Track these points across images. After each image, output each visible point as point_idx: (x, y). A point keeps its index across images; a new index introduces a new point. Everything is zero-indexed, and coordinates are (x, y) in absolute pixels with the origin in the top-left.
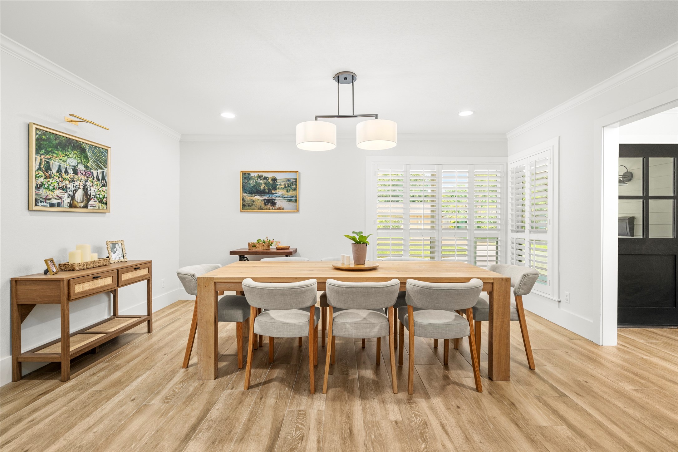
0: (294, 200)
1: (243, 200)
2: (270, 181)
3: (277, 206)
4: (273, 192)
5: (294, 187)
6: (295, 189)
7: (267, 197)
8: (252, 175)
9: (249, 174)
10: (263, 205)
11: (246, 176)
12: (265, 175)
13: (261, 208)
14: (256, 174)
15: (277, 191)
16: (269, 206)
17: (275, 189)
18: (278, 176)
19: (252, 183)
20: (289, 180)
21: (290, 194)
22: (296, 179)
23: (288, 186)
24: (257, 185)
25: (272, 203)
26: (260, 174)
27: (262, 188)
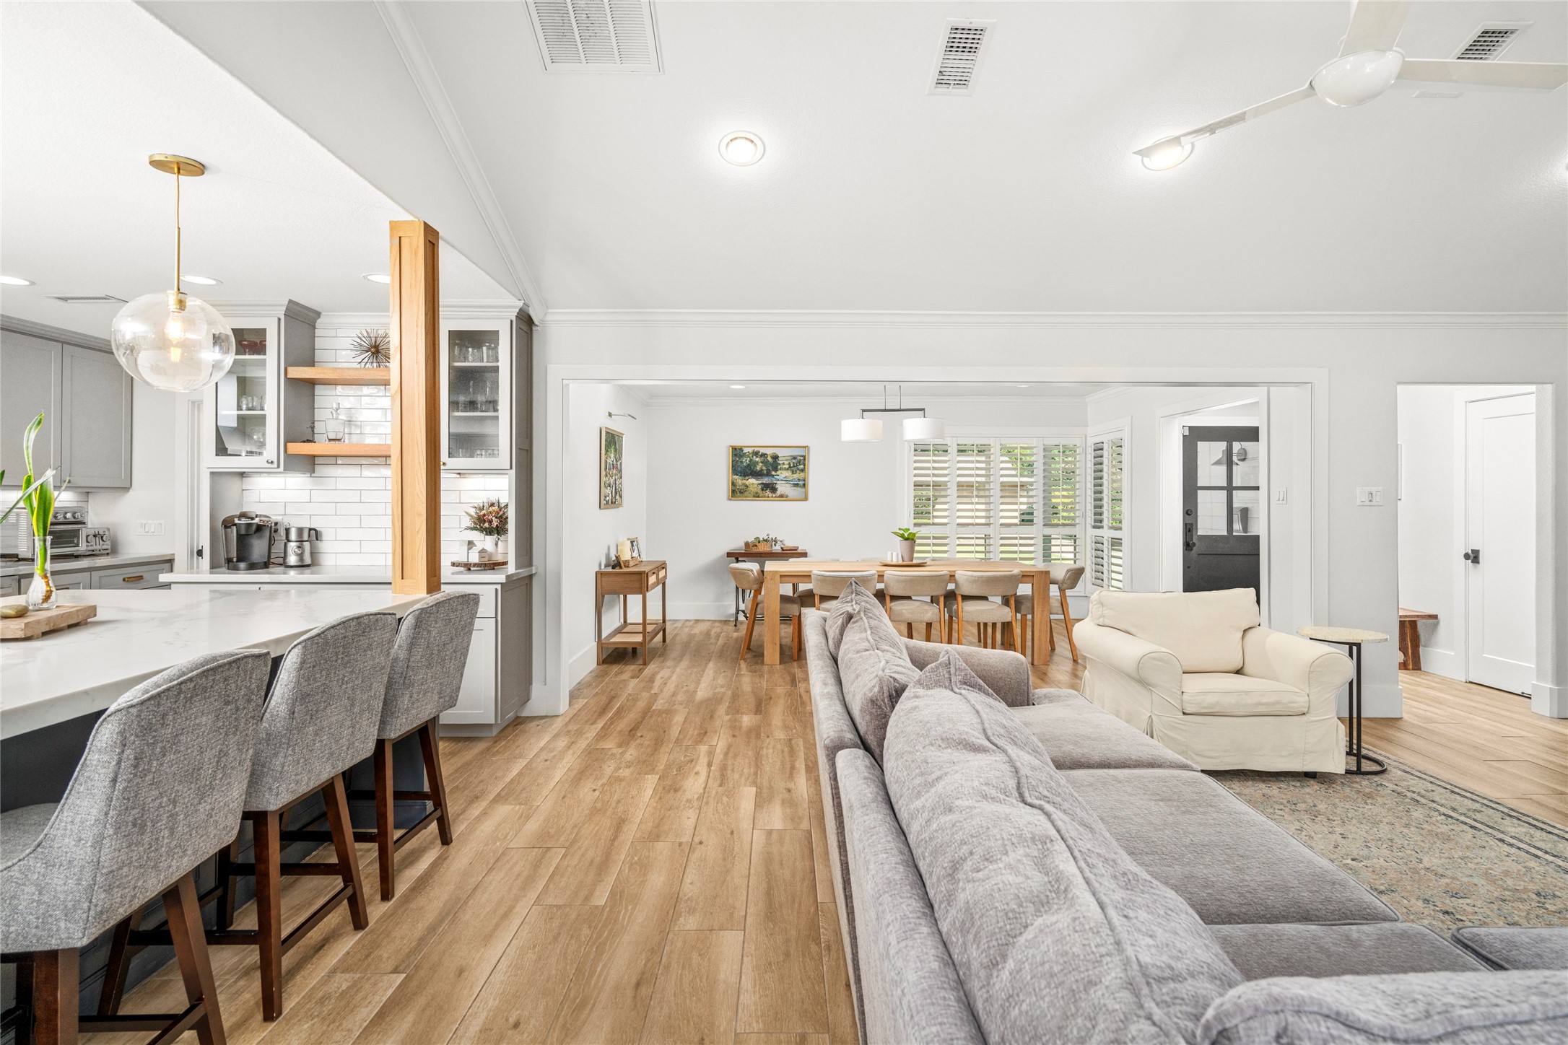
0: (802, 484)
1: (733, 484)
2: (769, 459)
3: (778, 493)
4: (773, 473)
5: (802, 467)
6: (803, 470)
7: (766, 480)
8: (746, 450)
9: (741, 449)
10: (759, 491)
11: (737, 452)
12: (762, 451)
13: (756, 496)
14: (750, 450)
15: (779, 473)
16: (768, 493)
17: (776, 470)
18: (780, 453)
19: (746, 461)
20: (794, 458)
21: (796, 476)
22: (804, 457)
23: (794, 466)
24: (752, 465)
25: (772, 488)
26: (756, 449)
27: (758, 468)
